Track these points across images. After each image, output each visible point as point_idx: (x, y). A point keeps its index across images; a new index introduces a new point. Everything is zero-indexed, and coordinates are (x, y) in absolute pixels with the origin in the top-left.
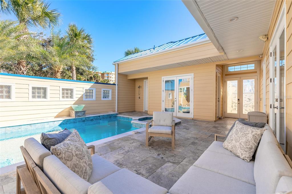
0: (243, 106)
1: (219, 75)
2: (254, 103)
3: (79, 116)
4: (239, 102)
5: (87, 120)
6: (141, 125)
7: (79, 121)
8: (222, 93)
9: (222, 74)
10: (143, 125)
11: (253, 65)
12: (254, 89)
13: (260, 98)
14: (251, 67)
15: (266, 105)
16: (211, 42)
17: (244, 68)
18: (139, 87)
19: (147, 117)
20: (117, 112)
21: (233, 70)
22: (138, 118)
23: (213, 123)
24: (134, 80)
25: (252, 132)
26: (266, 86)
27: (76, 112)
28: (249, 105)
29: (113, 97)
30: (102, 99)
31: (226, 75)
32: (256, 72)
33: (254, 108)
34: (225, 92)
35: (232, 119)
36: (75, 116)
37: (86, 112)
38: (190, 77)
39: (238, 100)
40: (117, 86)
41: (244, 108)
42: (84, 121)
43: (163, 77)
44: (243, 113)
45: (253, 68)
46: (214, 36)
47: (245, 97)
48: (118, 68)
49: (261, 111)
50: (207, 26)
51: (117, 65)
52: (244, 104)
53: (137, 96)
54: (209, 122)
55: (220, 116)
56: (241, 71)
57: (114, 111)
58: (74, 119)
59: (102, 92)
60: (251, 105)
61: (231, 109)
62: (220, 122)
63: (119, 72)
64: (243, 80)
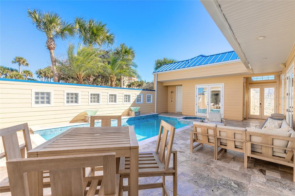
0: (265, 109)
1: (245, 85)
2: (274, 107)
3: (137, 115)
4: (261, 106)
5: (141, 119)
6: (189, 122)
7: (137, 119)
8: (246, 98)
9: (247, 83)
10: (191, 123)
11: (274, 76)
12: (274, 96)
13: (280, 103)
14: (272, 77)
15: (284, 109)
16: (241, 61)
17: (265, 78)
18: (172, 92)
19: (187, 117)
20: (157, 113)
21: (256, 80)
22: (182, 117)
23: (241, 122)
24: (167, 86)
25: (278, 122)
26: (284, 93)
27: (135, 112)
28: (270, 108)
29: (154, 101)
30: (147, 102)
31: (250, 84)
32: (276, 82)
33: (274, 111)
34: (249, 98)
35: (255, 119)
36: (134, 115)
37: (141, 112)
38: (221, 86)
39: (260, 104)
40: (156, 91)
41: (265, 111)
42: (139, 119)
43: (196, 85)
44: (265, 115)
45: (273, 79)
46: (245, 58)
47: (267, 102)
48: (157, 77)
49: (280, 113)
50: (241, 52)
51: (156, 74)
52: (265, 107)
53: (169, 100)
54: (237, 121)
55: (245, 117)
56: (262, 80)
57: (154, 112)
58: (134, 117)
59: (147, 96)
60: (271, 108)
61: (254, 111)
62: (245, 121)
63: (158, 81)
64: (265, 88)
